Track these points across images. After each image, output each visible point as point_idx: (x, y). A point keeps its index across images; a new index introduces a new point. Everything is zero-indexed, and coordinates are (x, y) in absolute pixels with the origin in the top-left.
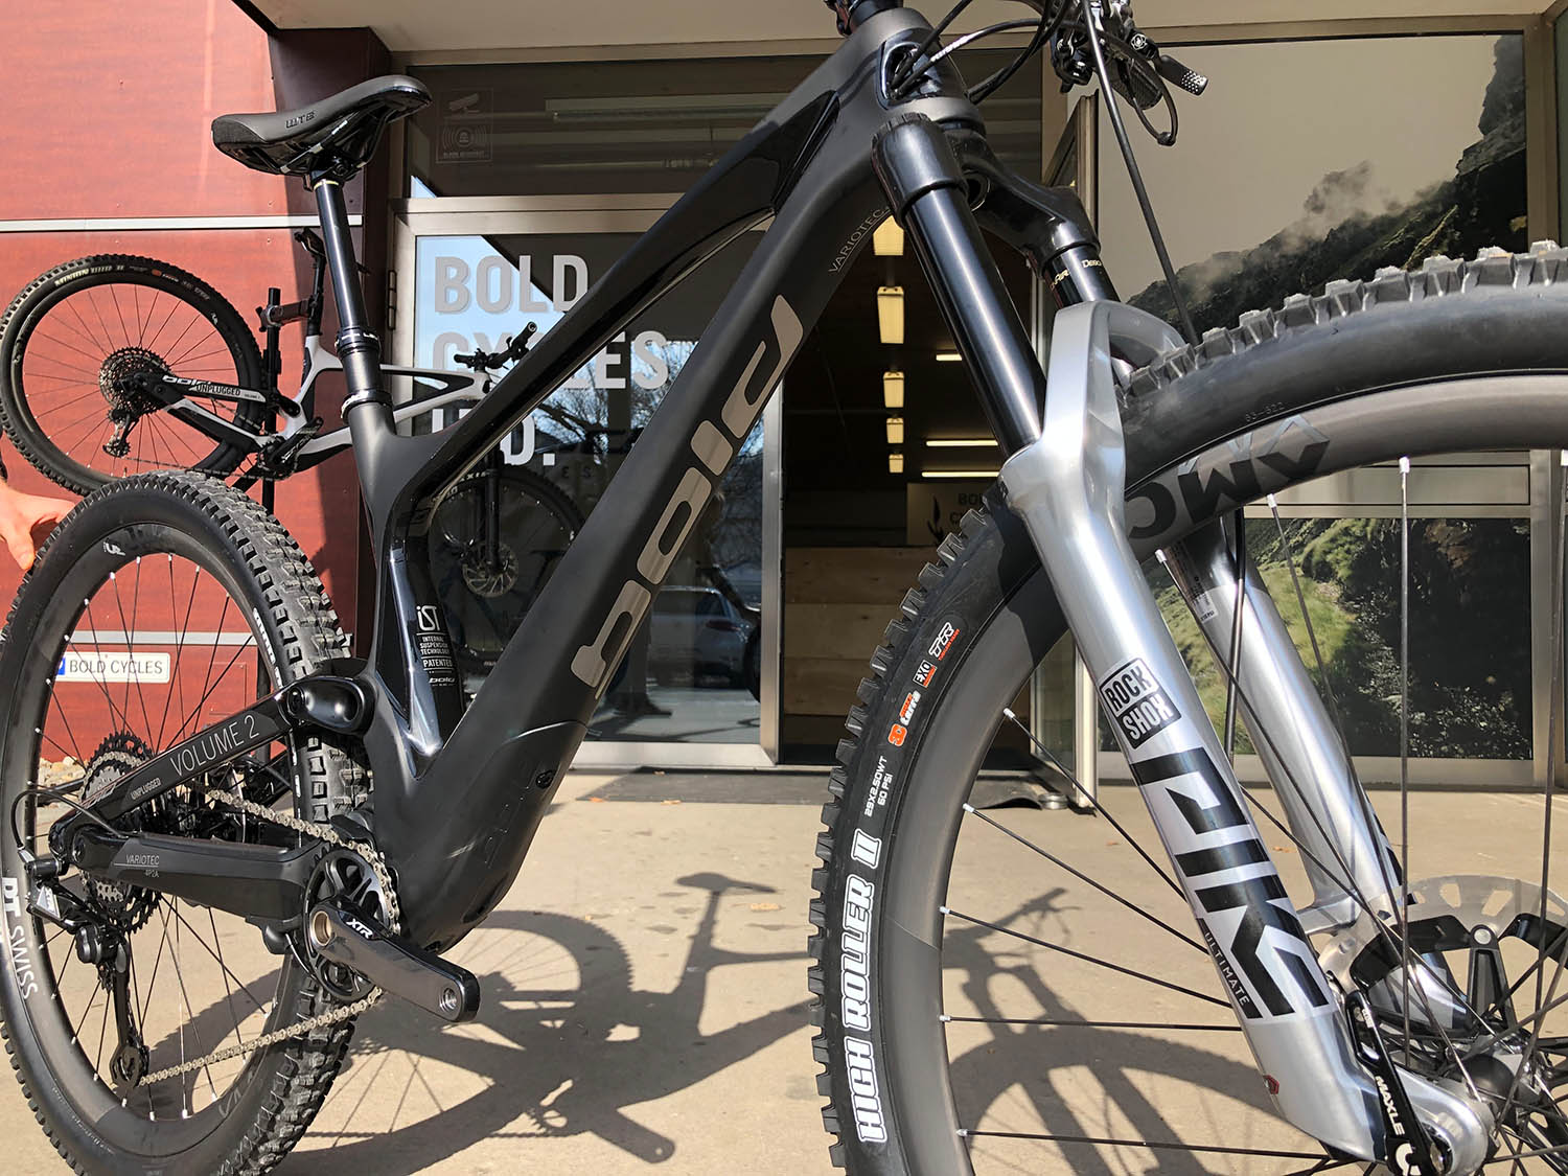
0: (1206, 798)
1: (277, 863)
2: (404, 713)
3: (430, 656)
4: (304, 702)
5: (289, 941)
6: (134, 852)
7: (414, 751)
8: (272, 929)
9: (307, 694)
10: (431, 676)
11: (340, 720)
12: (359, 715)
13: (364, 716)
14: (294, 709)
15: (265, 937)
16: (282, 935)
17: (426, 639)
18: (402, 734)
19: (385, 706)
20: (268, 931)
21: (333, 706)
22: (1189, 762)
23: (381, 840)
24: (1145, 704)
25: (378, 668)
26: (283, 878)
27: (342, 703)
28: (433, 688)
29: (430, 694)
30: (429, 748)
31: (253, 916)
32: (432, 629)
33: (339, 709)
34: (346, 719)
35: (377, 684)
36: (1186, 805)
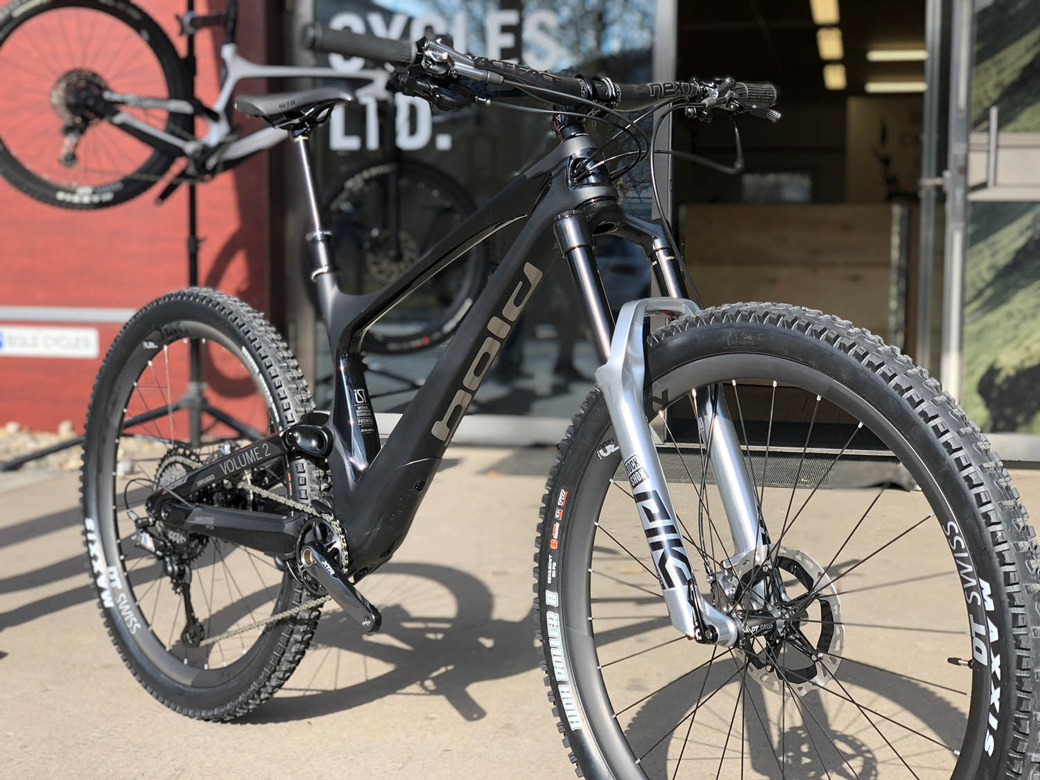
0: (655, 509)
1: (281, 523)
2: (349, 448)
3: (361, 417)
4: (295, 439)
5: (289, 565)
6: (199, 515)
7: (354, 468)
8: (279, 558)
9: (296, 434)
10: (361, 428)
11: (315, 449)
12: (326, 447)
13: (327, 448)
14: (290, 442)
15: (276, 562)
16: (284, 562)
17: (359, 408)
18: (347, 459)
19: (338, 443)
20: (277, 559)
21: (311, 441)
22: (651, 495)
23: (337, 513)
24: (637, 472)
25: (334, 422)
26: (285, 531)
27: (316, 440)
28: (363, 435)
29: (362, 436)
30: (362, 466)
31: (268, 551)
32: (362, 402)
33: (314, 443)
34: (318, 449)
35: (334, 431)
36: (648, 512)
